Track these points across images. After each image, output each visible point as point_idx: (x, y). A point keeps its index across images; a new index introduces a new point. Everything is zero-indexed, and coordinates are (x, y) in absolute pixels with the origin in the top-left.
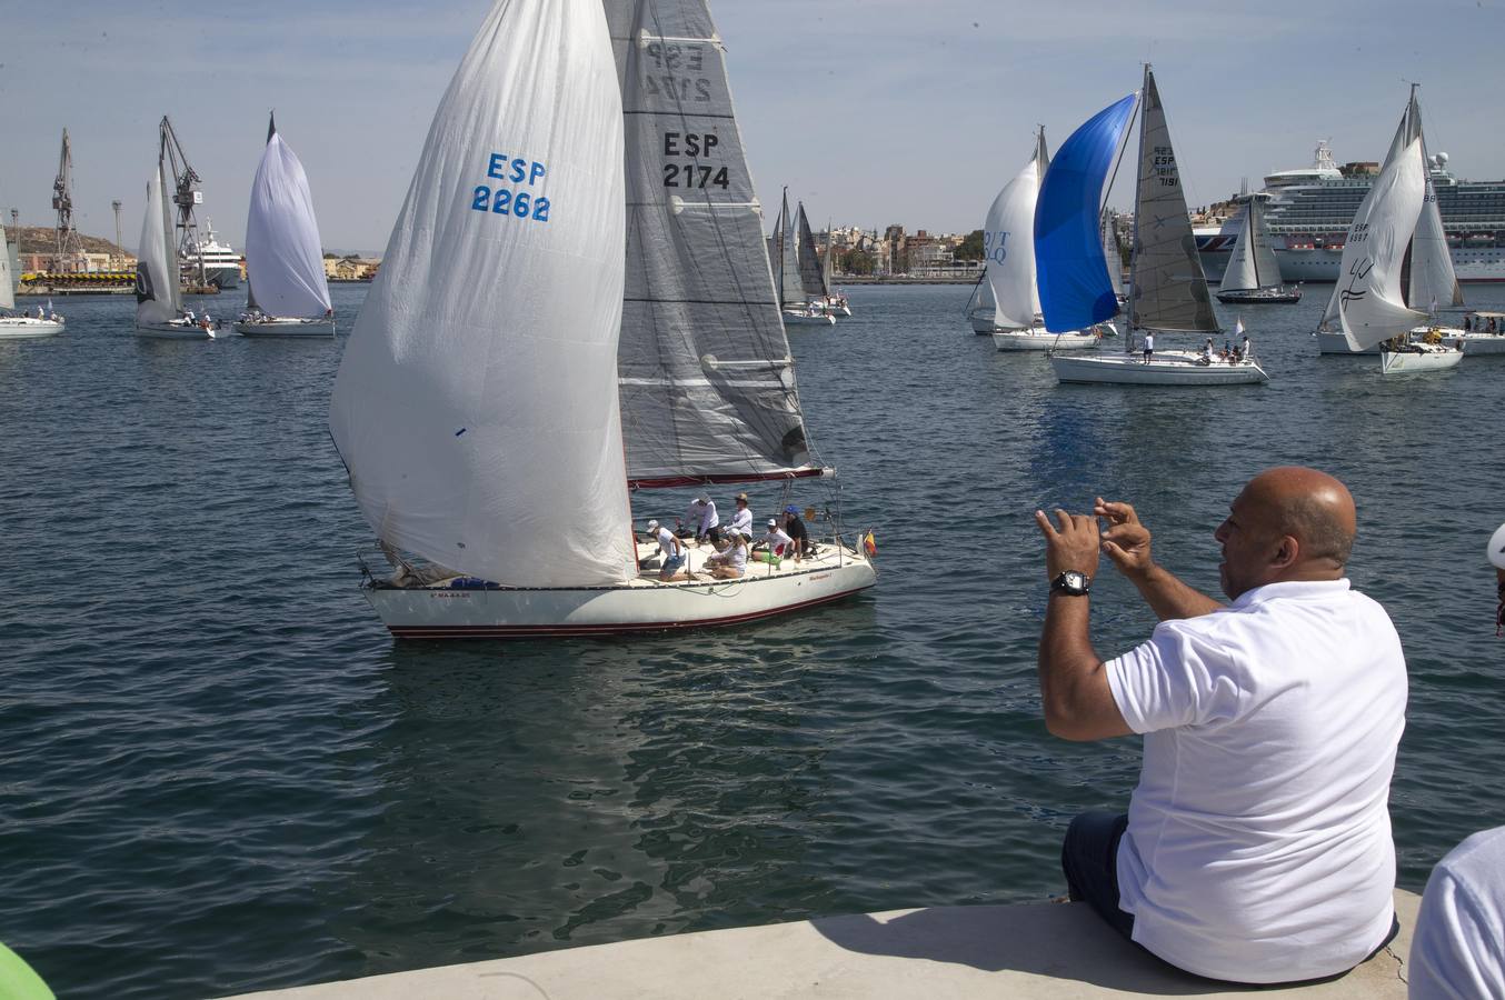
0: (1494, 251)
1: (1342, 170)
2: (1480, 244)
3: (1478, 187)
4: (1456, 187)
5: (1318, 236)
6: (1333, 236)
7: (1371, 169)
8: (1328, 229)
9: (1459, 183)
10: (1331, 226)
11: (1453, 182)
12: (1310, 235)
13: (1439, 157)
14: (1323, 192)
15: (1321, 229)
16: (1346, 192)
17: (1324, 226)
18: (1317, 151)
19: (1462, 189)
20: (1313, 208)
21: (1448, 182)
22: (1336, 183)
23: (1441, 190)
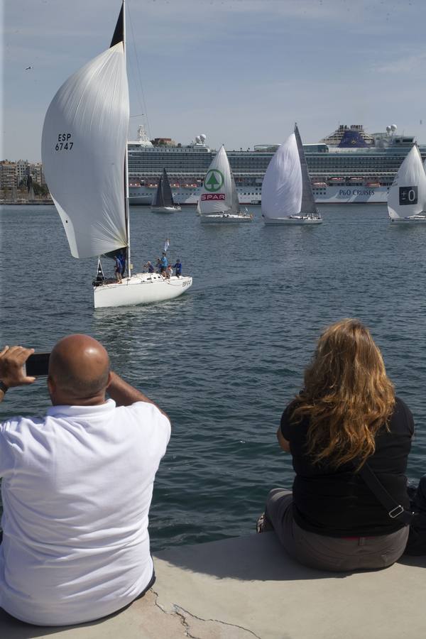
1: (152, 142)
4: (210, 153)
5: (143, 179)
6: (150, 179)
7: (167, 142)
8: (147, 175)
9: (212, 151)
10: (149, 173)
11: (209, 151)
12: (138, 179)
13: (201, 137)
14: (143, 154)
15: (143, 175)
16: (156, 154)
17: (145, 173)
18: (139, 131)
19: (214, 155)
20: (139, 163)
21: (207, 150)
22: (150, 149)
23: (203, 155)
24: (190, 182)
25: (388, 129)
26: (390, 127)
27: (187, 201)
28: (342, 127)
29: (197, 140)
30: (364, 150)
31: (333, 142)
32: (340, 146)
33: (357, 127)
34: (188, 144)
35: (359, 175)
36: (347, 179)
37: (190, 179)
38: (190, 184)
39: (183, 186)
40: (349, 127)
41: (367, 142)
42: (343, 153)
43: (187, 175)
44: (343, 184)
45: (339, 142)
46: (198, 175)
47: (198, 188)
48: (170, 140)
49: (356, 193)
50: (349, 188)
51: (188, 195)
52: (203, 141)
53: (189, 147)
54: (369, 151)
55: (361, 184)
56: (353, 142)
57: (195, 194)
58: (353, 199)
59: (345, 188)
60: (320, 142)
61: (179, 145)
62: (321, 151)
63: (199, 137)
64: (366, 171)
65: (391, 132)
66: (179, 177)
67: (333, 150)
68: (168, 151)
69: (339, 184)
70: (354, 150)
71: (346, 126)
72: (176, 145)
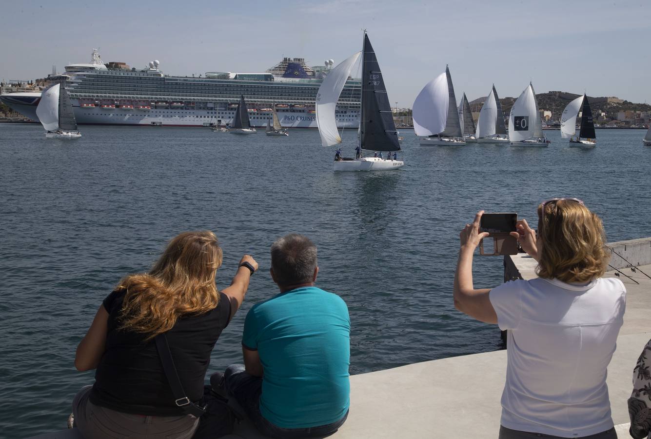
0: (185, 111)
1: (107, 65)
2: (177, 108)
3: (174, 79)
4: (164, 78)
5: (97, 100)
6: (104, 100)
7: (122, 66)
8: (101, 97)
9: (166, 76)
10: (103, 95)
11: (162, 76)
12: (92, 99)
13: (155, 62)
14: (97, 76)
15: (97, 96)
16: (110, 77)
17: (99, 95)
18: (93, 54)
19: (167, 79)
20: (93, 84)
21: (160, 75)
22: (104, 72)
23: (157, 79)
24: (145, 104)
25: (326, 63)
26: (328, 61)
27: (141, 122)
28: (285, 59)
29: (150, 64)
30: (305, 81)
31: (278, 72)
32: (285, 76)
33: (299, 60)
34: (143, 68)
35: (302, 103)
36: (291, 106)
37: (144, 101)
38: (144, 106)
39: (137, 108)
40: (292, 59)
41: (309, 74)
42: (288, 82)
43: (141, 98)
44: (287, 111)
45: (283, 72)
46: (152, 98)
47: (152, 110)
48: (124, 64)
49: (299, 119)
50: (293, 114)
51: (142, 117)
52: (156, 66)
53: (143, 71)
54: (310, 82)
55: (303, 111)
56: (296, 73)
57: (149, 116)
58: (296, 124)
59: (289, 114)
60: (266, 72)
61: (134, 69)
62: (267, 80)
63: (152, 63)
64: (307, 100)
65: (329, 66)
66: (133, 99)
67: (278, 79)
68: (122, 74)
69: (284, 111)
70: (297, 80)
71: (289, 59)
72: (131, 69)
